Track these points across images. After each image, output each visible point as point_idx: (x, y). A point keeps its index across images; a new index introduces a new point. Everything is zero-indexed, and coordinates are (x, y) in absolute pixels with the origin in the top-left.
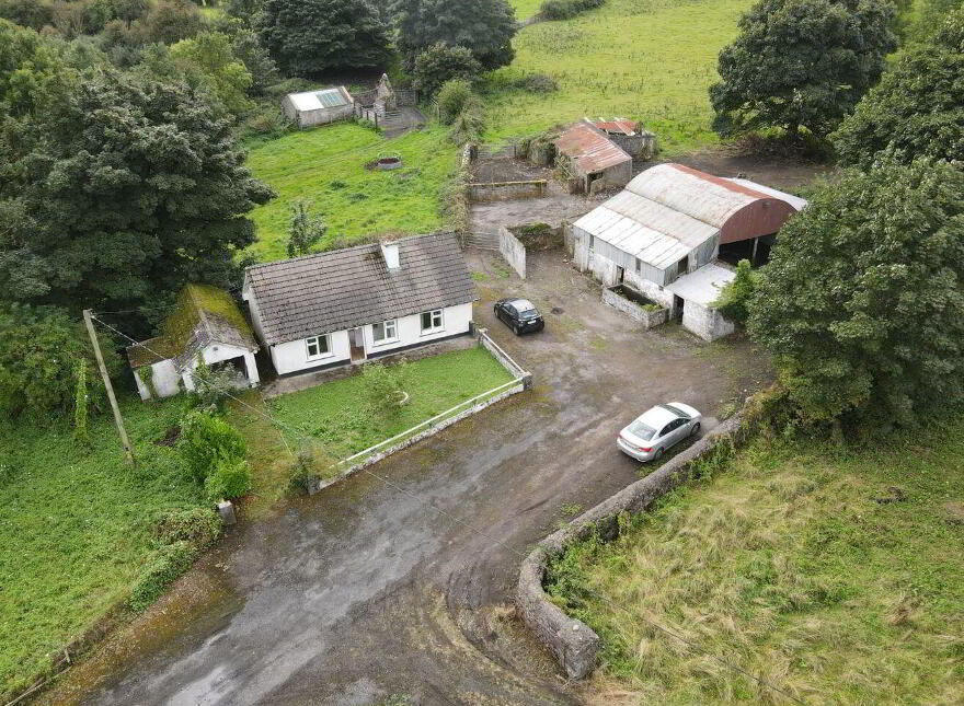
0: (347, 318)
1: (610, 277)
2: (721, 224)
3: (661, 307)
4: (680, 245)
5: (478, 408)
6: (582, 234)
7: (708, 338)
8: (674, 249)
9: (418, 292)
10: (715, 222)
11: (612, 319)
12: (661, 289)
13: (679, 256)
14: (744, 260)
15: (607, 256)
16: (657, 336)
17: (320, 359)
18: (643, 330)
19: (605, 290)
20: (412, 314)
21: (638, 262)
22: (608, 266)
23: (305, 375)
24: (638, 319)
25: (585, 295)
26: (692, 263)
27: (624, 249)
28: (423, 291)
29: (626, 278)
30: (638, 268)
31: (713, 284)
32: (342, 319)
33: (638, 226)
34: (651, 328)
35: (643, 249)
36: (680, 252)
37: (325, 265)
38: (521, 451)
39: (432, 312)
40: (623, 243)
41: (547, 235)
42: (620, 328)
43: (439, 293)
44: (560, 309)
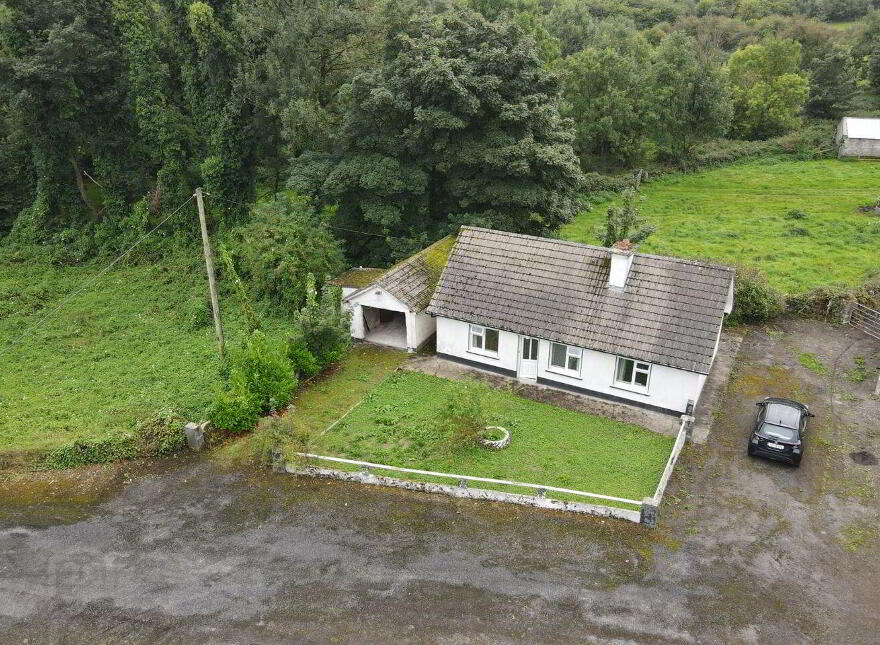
0: (521, 321)
5: (545, 503)
9: (627, 327)
17: (482, 355)
20: (600, 351)
23: (460, 365)
28: (634, 329)
32: (515, 319)
37: (540, 252)
38: (503, 591)
39: (636, 362)
43: (653, 340)
44: (873, 458)
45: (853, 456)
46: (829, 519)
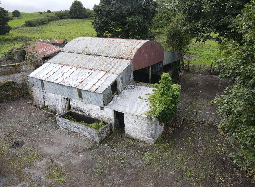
1: (61, 107)
2: (132, 57)
3: (105, 123)
4: (108, 74)
6: (35, 81)
7: (151, 141)
8: (105, 78)
10: (127, 56)
11: (67, 141)
12: (102, 109)
13: (110, 82)
14: (165, 74)
15: (55, 93)
16: (108, 149)
18: (95, 146)
19: (58, 118)
21: (80, 91)
22: (57, 100)
24: (89, 136)
25: (43, 124)
26: (120, 85)
27: (67, 84)
29: (72, 106)
30: (80, 96)
31: (139, 97)
33: (74, 69)
34: (101, 142)
35: (81, 82)
36: (109, 79)
40: (65, 81)
41: (15, 89)
42: (75, 149)
44: (21, 142)
45: (12, 147)
46: (38, 179)
